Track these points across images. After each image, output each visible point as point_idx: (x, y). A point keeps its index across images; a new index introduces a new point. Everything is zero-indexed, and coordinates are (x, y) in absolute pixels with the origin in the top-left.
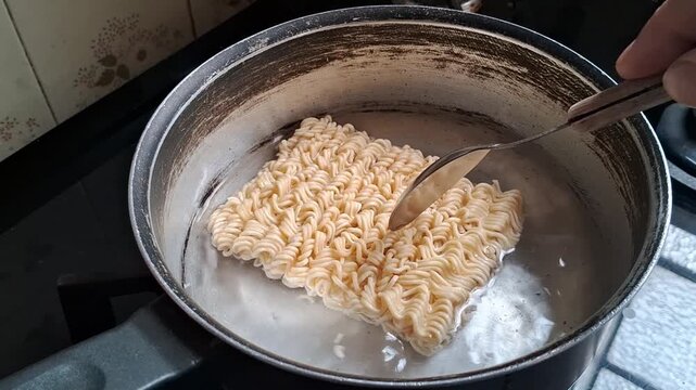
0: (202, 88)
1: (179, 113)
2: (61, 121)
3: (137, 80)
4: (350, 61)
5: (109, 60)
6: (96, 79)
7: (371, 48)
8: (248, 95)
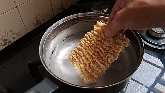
0: (51, 32)
1: (47, 37)
2: (28, 32)
3: (43, 24)
4: (78, 24)
5: (37, 21)
6: (35, 24)
7: (82, 21)
8: (59, 32)
